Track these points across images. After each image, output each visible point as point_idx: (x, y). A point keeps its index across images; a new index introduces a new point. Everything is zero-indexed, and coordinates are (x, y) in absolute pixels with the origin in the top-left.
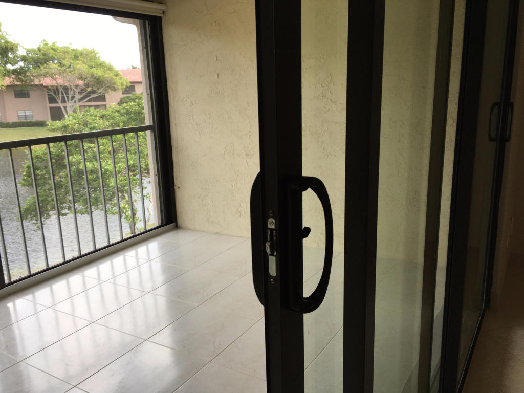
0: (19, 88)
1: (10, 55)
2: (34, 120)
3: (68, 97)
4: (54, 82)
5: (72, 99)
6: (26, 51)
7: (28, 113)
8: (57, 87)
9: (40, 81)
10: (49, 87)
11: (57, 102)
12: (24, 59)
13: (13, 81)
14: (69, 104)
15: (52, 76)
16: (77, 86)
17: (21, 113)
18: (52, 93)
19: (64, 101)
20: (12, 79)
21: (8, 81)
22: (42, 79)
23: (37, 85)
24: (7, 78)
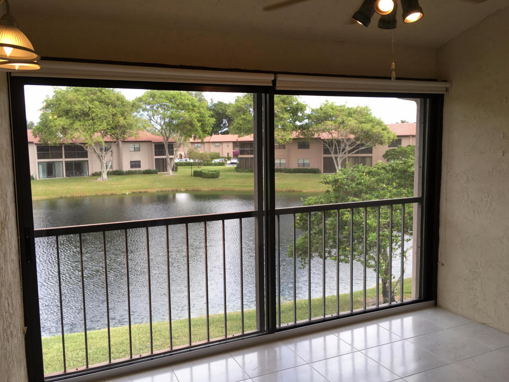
0: (302, 141)
1: (300, 114)
2: (310, 167)
3: (339, 149)
4: (330, 136)
5: (342, 151)
6: (311, 110)
7: (306, 161)
8: (332, 140)
9: (319, 135)
10: (326, 141)
11: (330, 153)
12: (309, 117)
13: (299, 135)
14: (339, 156)
15: (329, 131)
16: (348, 140)
17: (301, 161)
18: (327, 145)
19: (336, 153)
20: (298, 133)
21: (295, 135)
22: (320, 134)
23: (316, 139)
24: (295, 132)
